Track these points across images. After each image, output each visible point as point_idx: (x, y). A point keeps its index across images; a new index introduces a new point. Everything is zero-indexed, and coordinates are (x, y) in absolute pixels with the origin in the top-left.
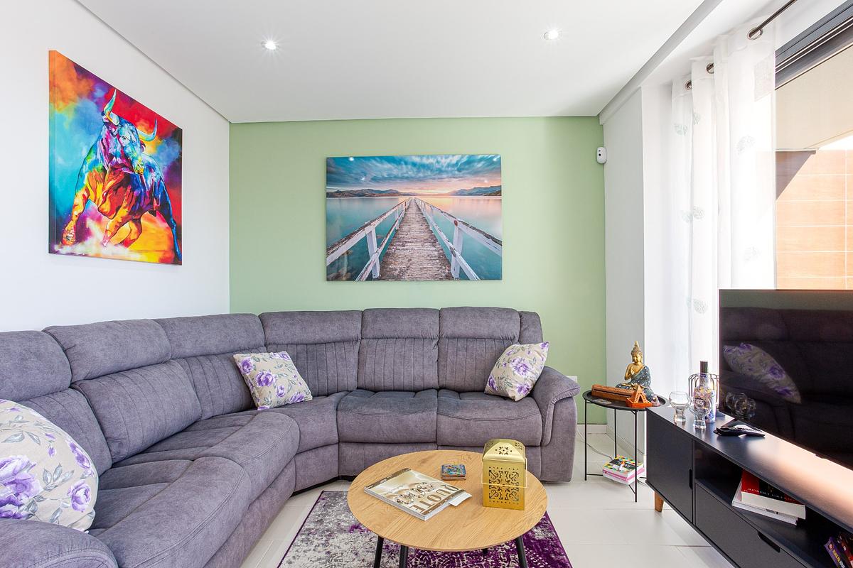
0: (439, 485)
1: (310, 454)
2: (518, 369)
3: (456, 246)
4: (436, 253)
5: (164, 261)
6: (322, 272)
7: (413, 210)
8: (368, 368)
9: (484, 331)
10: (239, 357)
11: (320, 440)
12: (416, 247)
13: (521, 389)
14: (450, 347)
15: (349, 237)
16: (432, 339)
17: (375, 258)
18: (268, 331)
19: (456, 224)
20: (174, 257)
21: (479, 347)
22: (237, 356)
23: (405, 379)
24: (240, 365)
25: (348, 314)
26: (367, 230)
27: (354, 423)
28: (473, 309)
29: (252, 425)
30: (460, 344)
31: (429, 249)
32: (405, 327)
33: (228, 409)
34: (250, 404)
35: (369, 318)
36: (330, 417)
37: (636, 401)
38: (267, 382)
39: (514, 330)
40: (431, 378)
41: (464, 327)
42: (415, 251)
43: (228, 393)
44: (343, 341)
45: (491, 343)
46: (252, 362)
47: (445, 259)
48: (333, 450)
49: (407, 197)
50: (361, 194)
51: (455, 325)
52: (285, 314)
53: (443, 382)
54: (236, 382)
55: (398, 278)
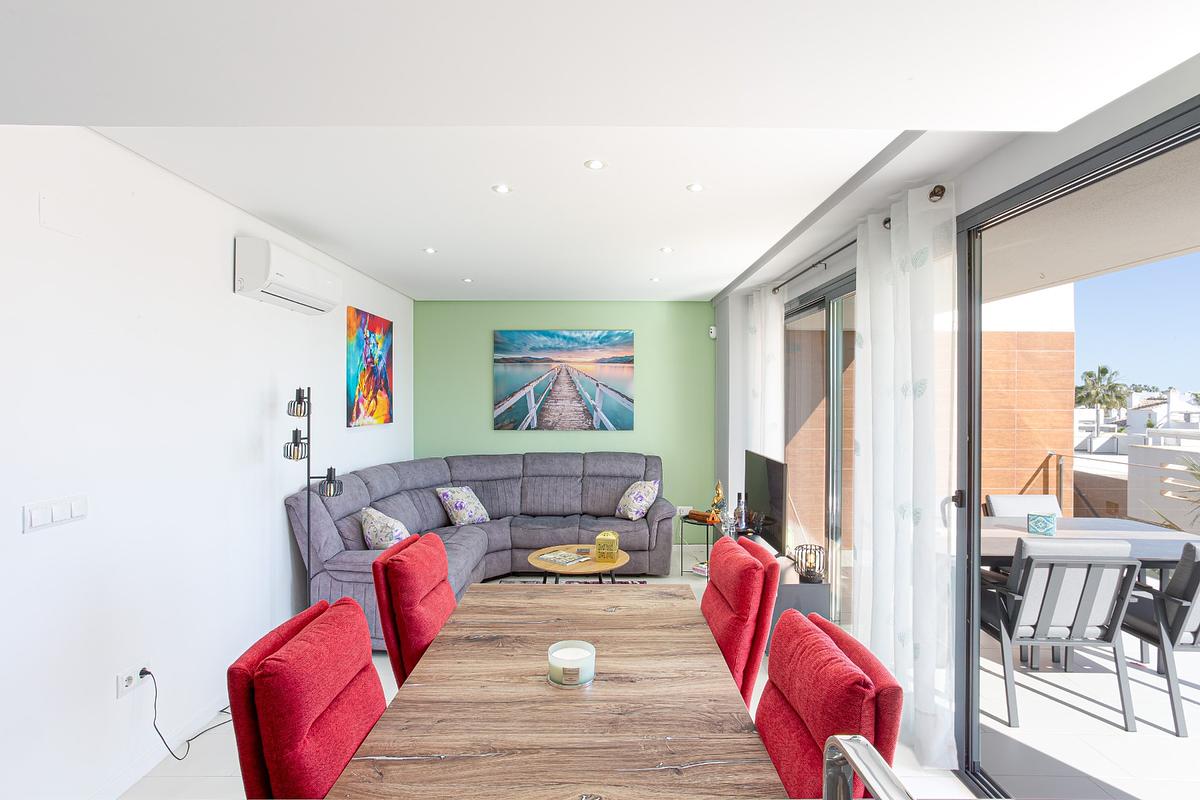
0: (575, 556)
1: (494, 555)
2: (636, 499)
3: (597, 403)
4: (582, 409)
5: (386, 422)
6: (490, 423)
7: (564, 374)
8: (529, 498)
9: (617, 471)
10: (440, 490)
11: (500, 545)
12: (567, 403)
13: (637, 512)
14: (591, 484)
15: (512, 395)
16: (578, 477)
17: (533, 412)
18: (453, 471)
19: (597, 385)
20: (389, 419)
21: (612, 483)
22: (438, 489)
23: (557, 508)
24: (441, 495)
25: (512, 457)
26: (527, 389)
27: (522, 535)
28: (609, 453)
29: (452, 537)
30: (598, 480)
31: (576, 405)
32: (557, 467)
33: (435, 525)
34: (448, 522)
35: (528, 461)
36: (507, 530)
37: (711, 519)
38: (461, 507)
39: (640, 470)
40: (577, 506)
41: (602, 468)
42: (565, 407)
43: (436, 515)
44: (509, 478)
45: (621, 480)
46: (449, 493)
47: (588, 413)
48: (507, 554)
49: (559, 364)
50: (522, 361)
51: (595, 465)
52: (464, 458)
53: (585, 510)
54: (439, 508)
55: (551, 428)
